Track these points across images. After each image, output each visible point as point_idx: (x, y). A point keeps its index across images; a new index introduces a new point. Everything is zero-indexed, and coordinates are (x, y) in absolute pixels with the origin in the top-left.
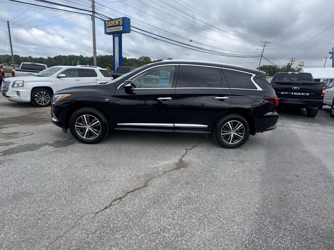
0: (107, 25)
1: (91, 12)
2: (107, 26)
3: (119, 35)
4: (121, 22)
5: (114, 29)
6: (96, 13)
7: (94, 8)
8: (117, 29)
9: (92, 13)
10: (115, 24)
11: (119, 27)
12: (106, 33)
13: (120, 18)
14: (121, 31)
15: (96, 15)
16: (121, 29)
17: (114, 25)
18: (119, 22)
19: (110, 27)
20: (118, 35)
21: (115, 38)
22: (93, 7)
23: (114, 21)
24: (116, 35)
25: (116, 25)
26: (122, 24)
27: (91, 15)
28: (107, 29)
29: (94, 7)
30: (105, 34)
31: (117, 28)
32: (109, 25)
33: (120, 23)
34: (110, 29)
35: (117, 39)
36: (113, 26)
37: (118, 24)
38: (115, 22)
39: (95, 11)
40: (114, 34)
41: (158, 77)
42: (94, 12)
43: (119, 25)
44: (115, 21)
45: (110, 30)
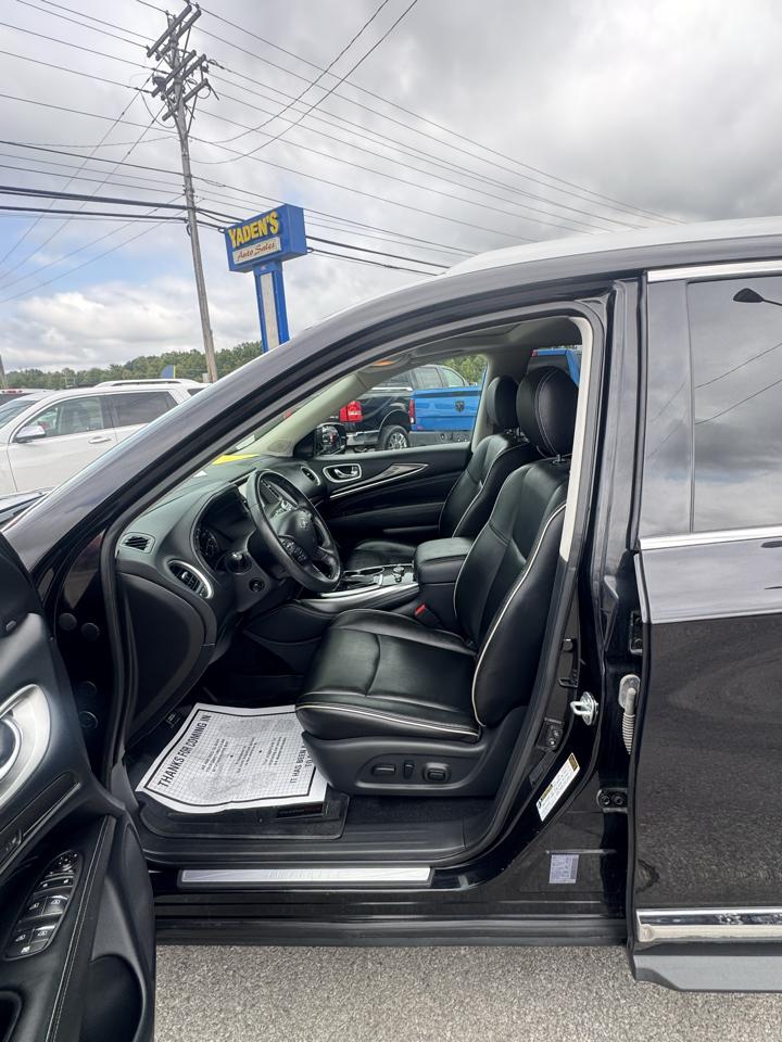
0: (234, 242)
1: (183, 208)
2: (234, 246)
3: (273, 266)
4: (276, 223)
5: (255, 252)
6: (199, 210)
7: (192, 196)
8: (265, 248)
9: (186, 212)
10: (256, 232)
11: (270, 242)
12: (234, 267)
13: (269, 213)
14: (278, 252)
15: (199, 216)
16: (279, 247)
17: (254, 236)
18: (269, 225)
19: (242, 246)
20: (269, 267)
21: (262, 277)
22: (189, 191)
23: (252, 225)
24: (263, 268)
25: (259, 238)
26: (276, 230)
27: (185, 220)
28: (236, 255)
29: (193, 191)
30: (231, 270)
31: (263, 244)
32: (239, 240)
33: (272, 228)
34: (244, 250)
35: (267, 280)
36: (251, 242)
37: (266, 233)
38: (257, 226)
39: (197, 206)
40: (254, 266)
41: (409, 389)
42: (193, 209)
43: (270, 235)
44: (255, 224)
45: (245, 255)
